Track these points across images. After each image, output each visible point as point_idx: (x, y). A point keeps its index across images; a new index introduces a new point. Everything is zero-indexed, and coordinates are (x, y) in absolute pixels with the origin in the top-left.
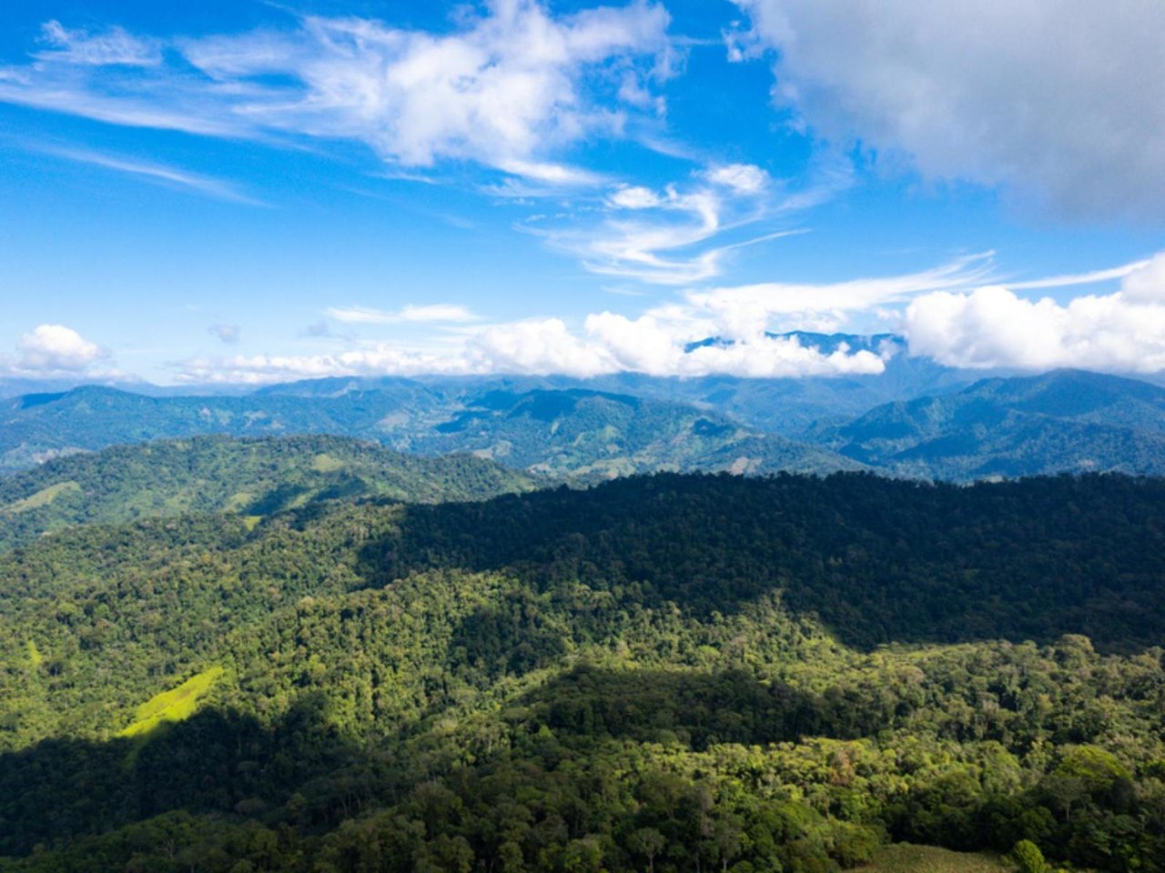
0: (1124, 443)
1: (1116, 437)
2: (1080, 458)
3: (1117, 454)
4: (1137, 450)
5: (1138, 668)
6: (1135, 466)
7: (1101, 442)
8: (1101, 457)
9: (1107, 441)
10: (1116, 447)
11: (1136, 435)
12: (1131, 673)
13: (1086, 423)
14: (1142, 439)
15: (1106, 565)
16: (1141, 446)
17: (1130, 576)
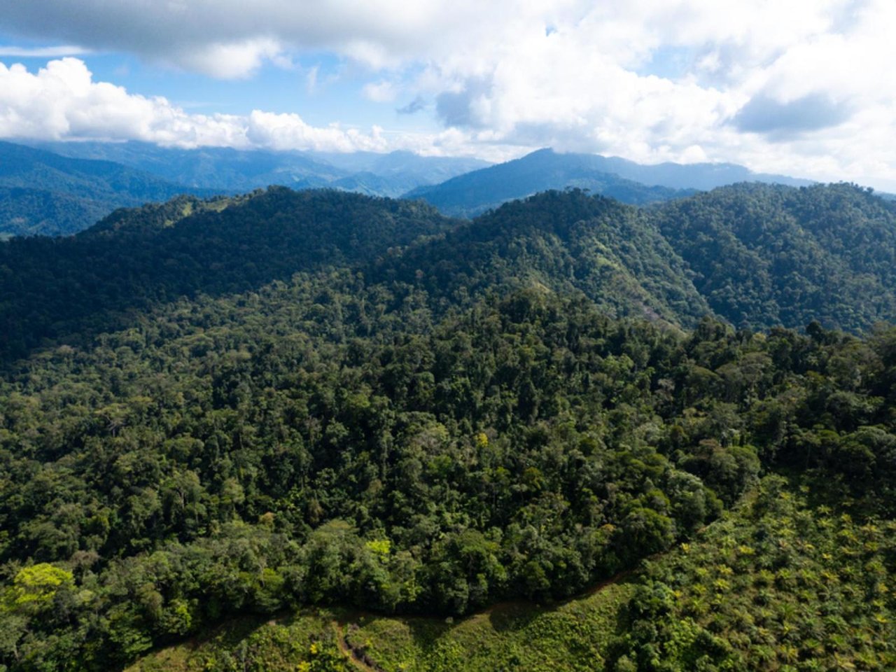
0: (45, 203)
1: (38, 198)
2: (12, 216)
3: (41, 212)
4: (56, 208)
5: (73, 418)
6: (56, 220)
7: (26, 202)
8: (29, 215)
9: (31, 201)
10: (39, 206)
11: (53, 196)
12: (68, 426)
13: (12, 187)
14: (58, 199)
15: (41, 317)
16: (58, 205)
17: (60, 323)
